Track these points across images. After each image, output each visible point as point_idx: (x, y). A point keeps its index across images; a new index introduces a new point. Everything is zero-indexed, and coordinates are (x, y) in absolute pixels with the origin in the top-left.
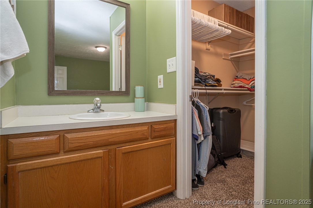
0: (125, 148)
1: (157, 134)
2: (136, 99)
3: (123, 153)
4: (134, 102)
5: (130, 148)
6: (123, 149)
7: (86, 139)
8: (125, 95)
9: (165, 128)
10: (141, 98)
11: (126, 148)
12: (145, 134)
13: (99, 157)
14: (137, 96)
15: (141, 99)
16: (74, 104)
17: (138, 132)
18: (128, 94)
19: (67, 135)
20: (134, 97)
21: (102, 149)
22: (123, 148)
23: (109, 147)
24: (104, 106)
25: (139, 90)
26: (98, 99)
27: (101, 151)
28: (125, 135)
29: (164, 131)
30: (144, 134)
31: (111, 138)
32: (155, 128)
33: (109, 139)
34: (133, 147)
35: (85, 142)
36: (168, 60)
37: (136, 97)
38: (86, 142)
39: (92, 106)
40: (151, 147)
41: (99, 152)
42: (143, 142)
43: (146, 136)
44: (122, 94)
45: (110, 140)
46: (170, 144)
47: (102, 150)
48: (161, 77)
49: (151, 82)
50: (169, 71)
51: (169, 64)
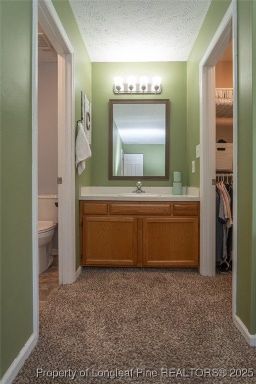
1: (178, 212)
2: (174, 183)
3: (148, 223)
4: (172, 186)
5: (153, 219)
8: (164, 180)
10: (177, 182)
12: (167, 210)
14: (174, 181)
18: (168, 179)
19: (112, 205)
20: (173, 181)
23: (138, 217)
24: (143, 189)
25: (176, 176)
26: (139, 182)
32: (176, 207)
34: (156, 219)
36: (197, 146)
39: (135, 188)
40: (172, 222)
41: (131, 218)
42: (165, 217)
43: (167, 212)
44: (162, 179)
45: (138, 211)
46: (193, 223)
47: (133, 217)
48: (193, 162)
49: (189, 167)
50: (197, 157)
51: (197, 150)
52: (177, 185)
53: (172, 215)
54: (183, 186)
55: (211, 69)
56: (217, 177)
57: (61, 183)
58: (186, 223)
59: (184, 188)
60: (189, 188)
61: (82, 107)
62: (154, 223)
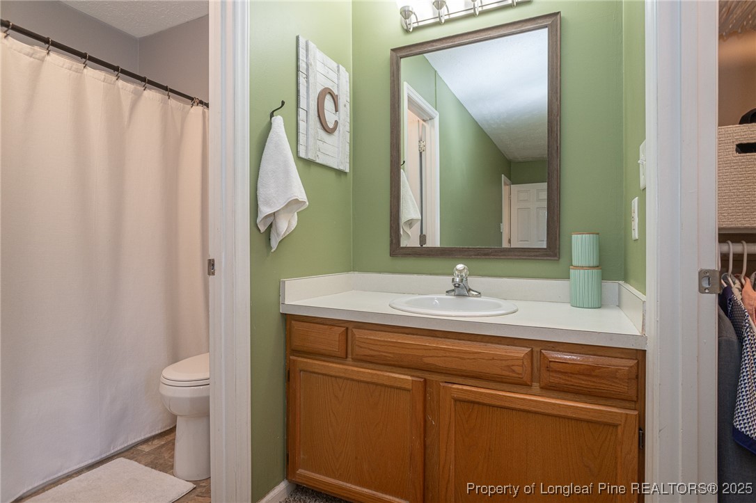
0: (458, 389)
1: (555, 379)
2: (572, 272)
3: (456, 400)
5: (471, 391)
6: (454, 388)
7: (381, 345)
8: (545, 258)
9: (593, 368)
10: (582, 267)
11: (462, 390)
12: (517, 368)
13: (405, 389)
14: (575, 263)
15: (582, 271)
16: (431, 274)
17: (493, 359)
18: (555, 256)
19: (355, 331)
20: (570, 264)
21: (413, 374)
22: (455, 386)
23: (428, 376)
25: (581, 246)
26: (460, 266)
27: (409, 378)
28: (461, 358)
29: (584, 378)
30: (513, 368)
31: (427, 357)
32: (550, 361)
33: (423, 356)
34: (481, 393)
35: (380, 351)
36: (642, 147)
37: (573, 264)
38: (382, 352)
40: (534, 409)
41: (405, 378)
42: (515, 390)
43: (518, 374)
44: (537, 256)
45: (427, 360)
47: (412, 376)
48: (635, 204)
50: (642, 186)
53: (536, 385)
54: (603, 279)
57: (213, 274)
58: (588, 421)
59: (613, 286)
61: (297, 76)
62: (474, 402)
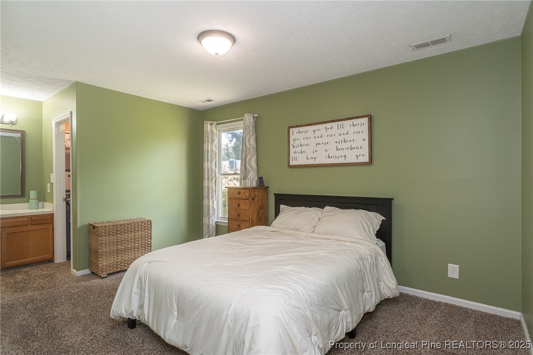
1: (35, 223)
2: (30, 201)
8: (20, 197)
9: (43, 219)
10: (34, 199)
14: (31, 198)
25: (33, 194)
29: (41, 221)
30: (24, 222)
32: (34, 219)
36: (51, 175)
40: (30, 230)
44: (17, 197)
46: (48, 229)
48: (49, 184)
49: (45, 188)
50: (51, 182)
51: (51, 177)
52: (33, 202)
53: (30, 225)
54: (39, 201)
55: (62, 126)
56: (67, 195)
59: (41, 203)
60: (46, 204)
62: (13, 233)
